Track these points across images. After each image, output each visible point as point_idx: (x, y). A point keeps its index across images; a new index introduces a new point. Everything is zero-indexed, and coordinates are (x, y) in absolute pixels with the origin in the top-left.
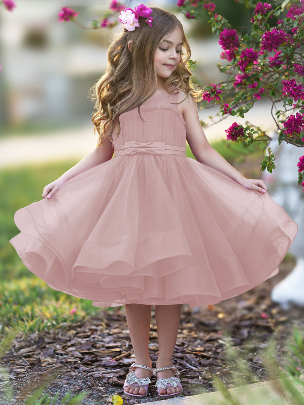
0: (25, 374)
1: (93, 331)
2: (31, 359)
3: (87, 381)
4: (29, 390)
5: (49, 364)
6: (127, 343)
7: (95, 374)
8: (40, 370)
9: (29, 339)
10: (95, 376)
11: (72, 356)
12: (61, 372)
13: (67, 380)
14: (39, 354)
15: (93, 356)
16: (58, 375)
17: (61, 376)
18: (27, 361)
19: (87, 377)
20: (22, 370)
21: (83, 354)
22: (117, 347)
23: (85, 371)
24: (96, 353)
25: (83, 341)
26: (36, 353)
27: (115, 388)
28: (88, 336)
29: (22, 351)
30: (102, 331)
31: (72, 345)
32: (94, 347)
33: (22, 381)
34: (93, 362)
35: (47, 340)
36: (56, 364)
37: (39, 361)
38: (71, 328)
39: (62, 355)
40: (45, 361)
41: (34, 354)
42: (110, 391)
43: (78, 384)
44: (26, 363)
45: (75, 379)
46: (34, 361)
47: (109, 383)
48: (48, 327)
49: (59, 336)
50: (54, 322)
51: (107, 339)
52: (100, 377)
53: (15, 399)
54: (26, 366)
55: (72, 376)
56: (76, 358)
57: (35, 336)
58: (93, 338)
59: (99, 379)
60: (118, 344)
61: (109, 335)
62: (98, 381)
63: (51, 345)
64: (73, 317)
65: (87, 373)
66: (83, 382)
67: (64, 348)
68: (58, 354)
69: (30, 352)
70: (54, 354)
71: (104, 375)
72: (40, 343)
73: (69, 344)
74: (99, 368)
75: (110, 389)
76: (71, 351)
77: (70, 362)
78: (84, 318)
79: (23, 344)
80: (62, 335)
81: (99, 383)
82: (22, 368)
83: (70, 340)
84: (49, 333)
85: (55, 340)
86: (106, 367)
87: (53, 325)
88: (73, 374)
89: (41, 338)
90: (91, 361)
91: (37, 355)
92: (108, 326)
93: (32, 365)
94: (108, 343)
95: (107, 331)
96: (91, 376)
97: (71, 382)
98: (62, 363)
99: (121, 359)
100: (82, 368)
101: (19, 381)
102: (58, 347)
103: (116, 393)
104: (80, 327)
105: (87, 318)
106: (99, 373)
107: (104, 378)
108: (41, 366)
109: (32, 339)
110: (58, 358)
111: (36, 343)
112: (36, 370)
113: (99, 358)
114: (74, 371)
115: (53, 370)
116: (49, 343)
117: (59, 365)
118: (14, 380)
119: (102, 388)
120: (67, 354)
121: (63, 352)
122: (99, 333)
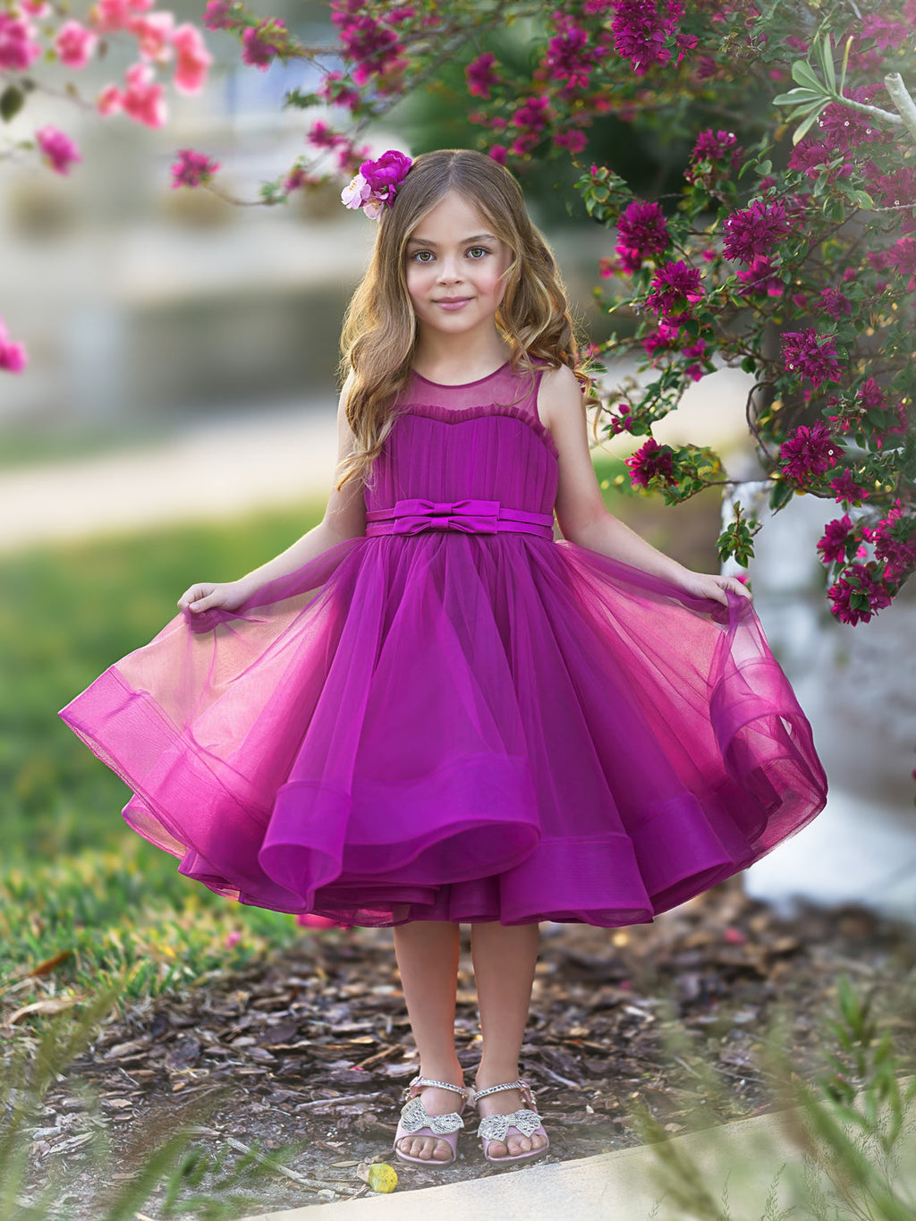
0: (130, 1112)
1: (296, 992)
2: (142, 1072)
3: (297, 1127)
4: (146, 1155)
5: (191, 1084)
6: (389, 1022)
7: (314, 1106)
8: (168, 1099)
9: (130, 1017)
10: (316, 1111)
11: (250, 1059)
12: (224, 1105)
13: (243, 1124)
14: (162, 1057)
15: (304, 1058)
16: (217, 1112)
17: (227, 1114)
18: (134, 1077)
19: (294, 1115)
20: (124, 1103)
21: (276, 1053)
22: (362, 1033)
23: (287, 1100)
24: (311, 1051)
25: (273, 1019)
26: (153, 1054)
27: (371, 1144)
28: (284, 1006)
29: (117, 1049)
30: (318, 991)
31: (246, 1032)
32: (303, 1034)
33: (125, 1132)
34: (306, 1074)
35: (176, 1019)
36: (208, 1081)
37: (165, 1076)
38: (233, 985)
39: (222, 1058)
40: (180, 1077)
41: (147, 1058)
42: (359, 1152)
43: (273, 1135)
44: (131, 1083)
45: (262, 1121)
46: (151, 1076)
47: (354, 1131)
48: (175, 985)
49: (207, 1007)
50: (188, 971)
51: (335, 1012)
52: (328, 1115)
53: (113, 1180)
54: (130, 1091)
55: (255, 1115)
56: (259, 1065)
57: (144, 1008)
58: (299, 1010)
59: (327, 1119)
60: (366, 1024)
61: (338, 999)
62: (324, 1127)
63: (190, 1033)
64: (235, 957)
65: (294, 1106)
66: (284, 1130)
67: (225, 1039)
68: (211, 1056)
69: (138, 1052)
70: (201, 1057)
71: (338, 1108)
72: (159, 1027)
73: (236, 1028)
74: (324, 1092)
75: (360, 1147)
76: (245, 1048)
77: (247, 1076)
78: (263, 955)
79: (118, 1032)
80: (213, 1005)
81: (327, 1130)
82: (121, 1097)
83: (236, 1019)
84: (178, 1001)
85: (198, 1018)
86: (341, 1086)
87: (186, 978)
88: (256, 1108)
89: (160, 1015)
90: (299, 1073)
91: (157, 1059)
92: (333, 977)
93: (148, 1087)
94: (339, 1022)
95: (331, 991)
96: (305, 1112)
97: (253, 1129)
98: (223, 1079)
99: (378, 1064)
100: (279, 1092)
101: (117, 1132)
102: (208, 1036)
103: (376, 1158)
104: (257, 980)
105: (273, 956)
106: (324, 1105)
107: (339, 1116)
108: (170, 1091)
109: (138, 1018)
110: (211, 1067)
111: (150, 1027)
112: (159, 1101)
113: (319, 1065)
114: (260, 1101)
115: (203, 1100)
116: (182, 1027)
117: (218, 1086)
118: (103, 1129)
119: (336, 1145)
120: (234, 1055)
121: (224, 1051)
122: (311, 996)
